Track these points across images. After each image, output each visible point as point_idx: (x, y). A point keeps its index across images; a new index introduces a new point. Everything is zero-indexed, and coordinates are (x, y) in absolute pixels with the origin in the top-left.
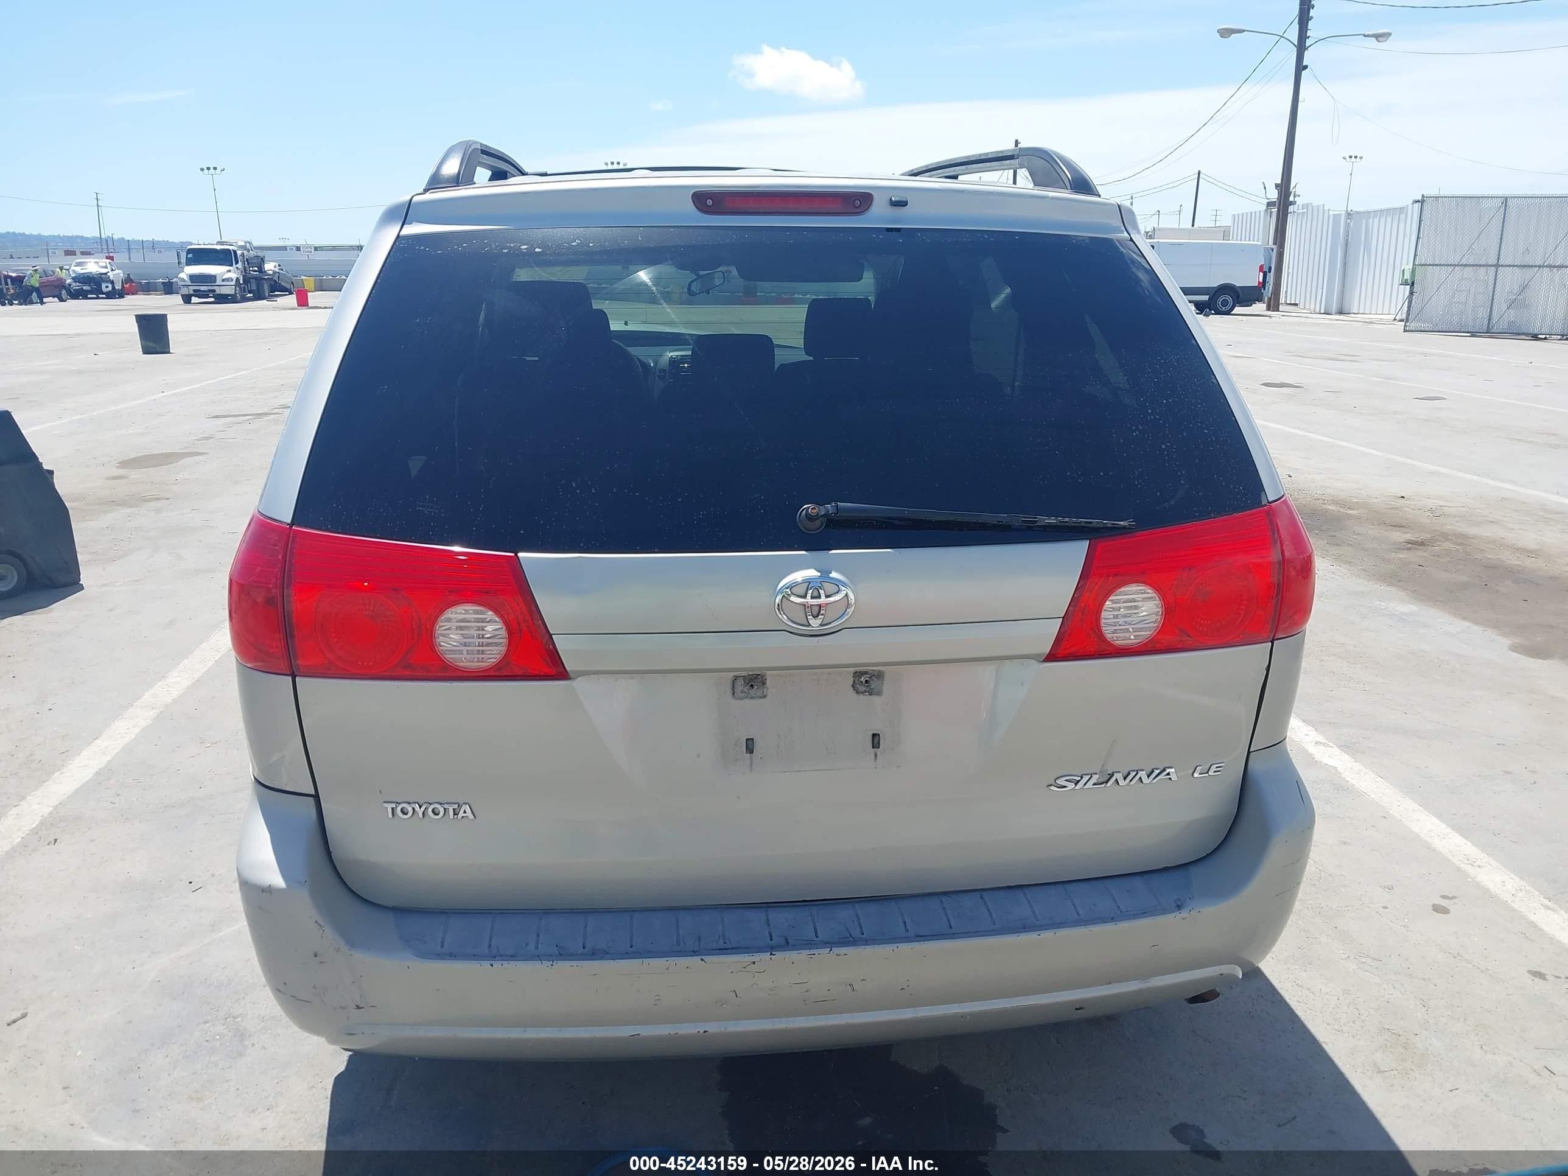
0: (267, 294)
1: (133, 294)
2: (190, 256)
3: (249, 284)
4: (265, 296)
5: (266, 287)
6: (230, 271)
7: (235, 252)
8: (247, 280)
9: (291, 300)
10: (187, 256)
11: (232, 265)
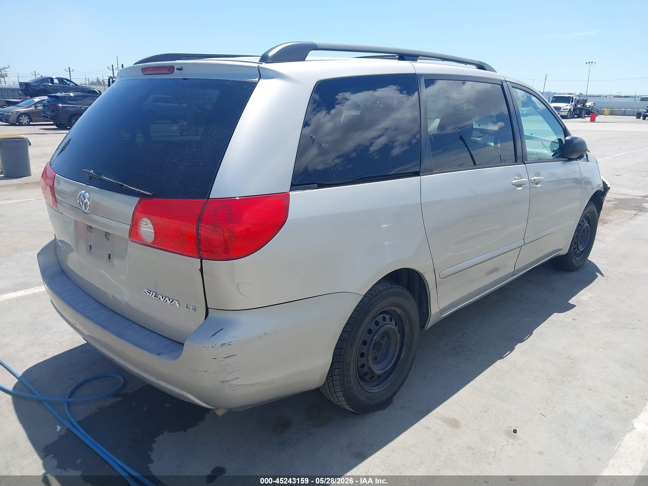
0: (583, 116)
1: (532, 115)
2: (554, 99)
3: (575, 111)
4: (582, 116)
5: (584, 113)
6: (568, 105)
7: (573, 97)
8: (574, 110)
9: (588, 119)
10: (552, 99)
11: (569, 103)
